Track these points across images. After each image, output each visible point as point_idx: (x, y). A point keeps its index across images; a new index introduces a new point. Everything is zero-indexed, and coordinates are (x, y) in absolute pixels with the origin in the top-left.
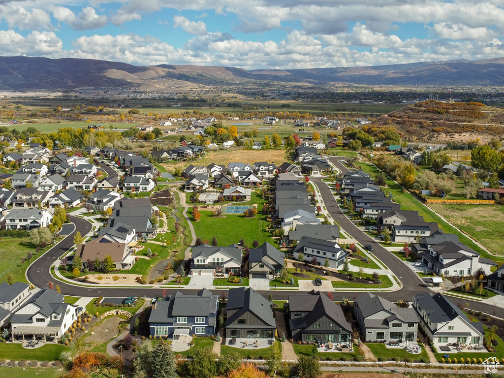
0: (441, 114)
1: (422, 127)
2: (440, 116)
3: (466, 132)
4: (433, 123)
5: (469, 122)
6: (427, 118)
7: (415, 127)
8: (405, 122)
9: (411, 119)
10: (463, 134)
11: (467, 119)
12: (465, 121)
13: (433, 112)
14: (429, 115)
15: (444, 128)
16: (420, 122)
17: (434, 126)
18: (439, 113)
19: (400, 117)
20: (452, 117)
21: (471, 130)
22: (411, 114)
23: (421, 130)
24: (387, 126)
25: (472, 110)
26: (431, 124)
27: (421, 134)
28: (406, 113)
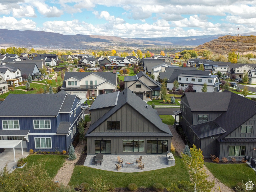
0: (234, 42)
1: (224, 49)
2: (234, 43)
3: (250, 51)
4: (230, 47)
5: (251, 46)
6: (227, 45)
7: (220, 50)
8: (214, 47)
9: (217, 45)
10: (249, 52)
11: (250, 44)
12: (249, 45)
13: (229, 41)
14: (227, 43)
15: (237, 49)
16: (222, 47)
17: (231, 48)
18: (233, 42)
19: (210, 45)
20: (241, 44)
21: (253, 50)
22: (217, 43)
23: (223, 51)
24: (203, 49)
25: (253, 39)
26: (229, 47)
27: (224, 53)
28: (214, 43)
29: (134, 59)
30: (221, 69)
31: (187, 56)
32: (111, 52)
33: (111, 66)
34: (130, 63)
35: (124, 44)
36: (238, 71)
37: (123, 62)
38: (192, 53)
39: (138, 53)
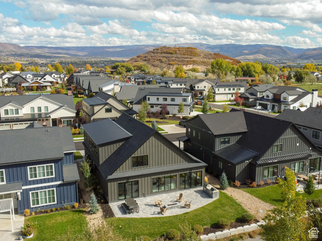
0: (172, 54)
1: (161, 62)
2: (172, 55)
3: (190, 64)
4: (169, 59)
5: (190, 58)
6: (164, 57)
7: (157, 63)
8: (150, 59)
9: (153, 58)
10: (188, 66)
11: (189, 57)
12: (188, 58)
13: (166, 53)
14: (165, 55)
15: (176, 62)
16: (160, 59)
17: (170, 61)
18: (171, 54)
19: (145, 57)
20: (179, 56)
21: (192, 63)
22: (153, 55)
23: (161, 64)
24: (138, 62)
25: (191, 51)
26: (167, 60)
27: (162, 66)
28: (149, 54)
29: (57, 76)
30: (177, 85)
31: (121, 71)
32: (14, 66)
33: (32, 85)
34: (55, 81)
35: (25, 55)
36: (198, 87)
37: (45, 79)
38: (127, 67)
39: (56, 67)
